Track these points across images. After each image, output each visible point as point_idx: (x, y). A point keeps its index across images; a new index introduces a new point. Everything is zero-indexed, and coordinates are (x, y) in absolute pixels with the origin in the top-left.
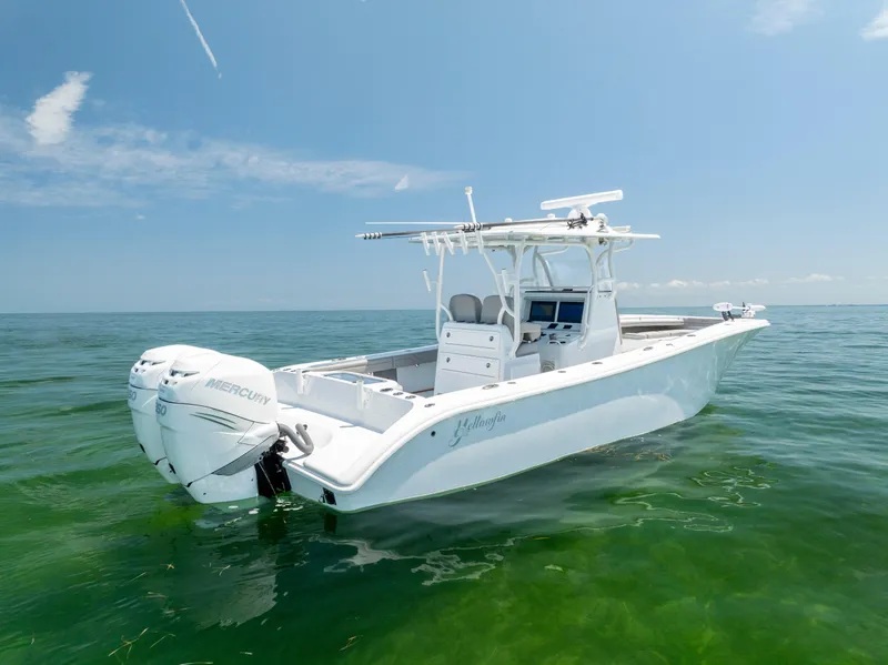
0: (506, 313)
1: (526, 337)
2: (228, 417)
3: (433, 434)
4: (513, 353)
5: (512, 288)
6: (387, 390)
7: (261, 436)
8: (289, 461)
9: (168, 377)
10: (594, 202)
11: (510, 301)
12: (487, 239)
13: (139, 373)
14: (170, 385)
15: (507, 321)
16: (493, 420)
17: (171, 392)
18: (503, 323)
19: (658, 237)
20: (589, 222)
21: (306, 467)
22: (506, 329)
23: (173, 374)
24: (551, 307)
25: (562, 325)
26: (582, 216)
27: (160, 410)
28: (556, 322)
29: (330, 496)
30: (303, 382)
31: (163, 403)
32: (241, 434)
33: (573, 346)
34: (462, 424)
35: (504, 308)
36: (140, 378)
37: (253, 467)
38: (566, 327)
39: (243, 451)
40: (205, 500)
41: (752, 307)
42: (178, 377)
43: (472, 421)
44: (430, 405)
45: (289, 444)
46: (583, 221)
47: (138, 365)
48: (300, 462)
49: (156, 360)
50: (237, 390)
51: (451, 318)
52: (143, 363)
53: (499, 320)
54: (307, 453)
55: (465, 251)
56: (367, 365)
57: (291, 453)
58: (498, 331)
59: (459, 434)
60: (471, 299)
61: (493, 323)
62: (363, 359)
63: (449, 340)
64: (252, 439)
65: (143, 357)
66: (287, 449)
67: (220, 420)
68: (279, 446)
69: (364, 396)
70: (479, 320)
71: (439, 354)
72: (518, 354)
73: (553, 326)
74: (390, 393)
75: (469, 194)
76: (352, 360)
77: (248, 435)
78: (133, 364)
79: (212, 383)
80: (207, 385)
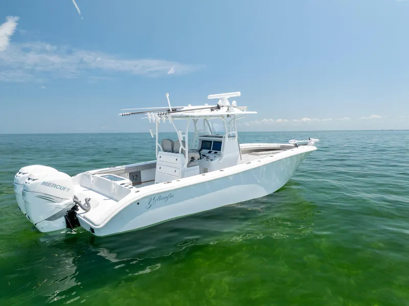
0: (182, 149)
1: (193, 159)
2: (51, 197)
3: (138, 204)
4: (186, 165)
5: (184, 138)
6: (123, 184)
7: (65, 205)
8: (79, 214)
9: (27, 180)
10: (229, 97)
11: (184, 142)
12: (173, 117)
13: (18, 178)
14: (27, 184)
15: (183, 152)
16: (167, 197)
17: (27, 187)
18: (182, 153)
19: (256, 113)
20: (221, 108)
21: (84, 217)
22: (183, 155)
23: (29, 179)
24: (210, 143)
25: (214, 151)
26: (218, 105)
27: (24, 194)
28: (211, 150)
29: (92, 230)
30: (92, 179)
31: (24, 191)
32: (57, 204)
33: (216, 162)
34: (152, 199)
35: (181, 147)
36: (18, 180)
37: (64, 217)
38: (216, 153)
39: (58, 210)
40: (43, 231)
41: (313, 140)
42: (30, 181)
43: (156, 198)
44: (138, 191)
45: (79, 208)
46: (218, 107)
47: (18, 174)
48: (82, 215)
49: (24, 172)
50: (55, 186)
51: (162, 149)
52: (20, 173)
53: (180, 152)
54: (87, 211)
55: (164, 122)
56: (125, 170)
57: (80, 211)
58: (179, 156)
59: (151, 203)
60: (169, 141)
61: (178, 153)
62: (124, 167)
63: (161, 159)
64: (62, 206)
65: (20, 171)
66: (78, 209)
67: (48, 198)
68: (75, 208)
69: (113, 186)
70: (173, 151)
71: (157, 165)
72: (188, 166)
73: (210, 152)
74: (124, 186)
75: (168, 96)
76: (118, 168)
77: (60, 204)
78: (16, 173)
79: (44, 183)
80: (42, 184)
